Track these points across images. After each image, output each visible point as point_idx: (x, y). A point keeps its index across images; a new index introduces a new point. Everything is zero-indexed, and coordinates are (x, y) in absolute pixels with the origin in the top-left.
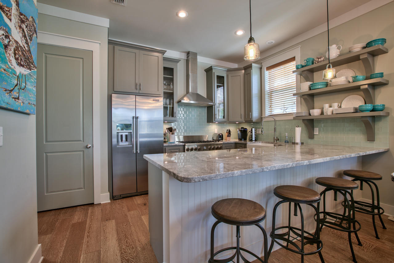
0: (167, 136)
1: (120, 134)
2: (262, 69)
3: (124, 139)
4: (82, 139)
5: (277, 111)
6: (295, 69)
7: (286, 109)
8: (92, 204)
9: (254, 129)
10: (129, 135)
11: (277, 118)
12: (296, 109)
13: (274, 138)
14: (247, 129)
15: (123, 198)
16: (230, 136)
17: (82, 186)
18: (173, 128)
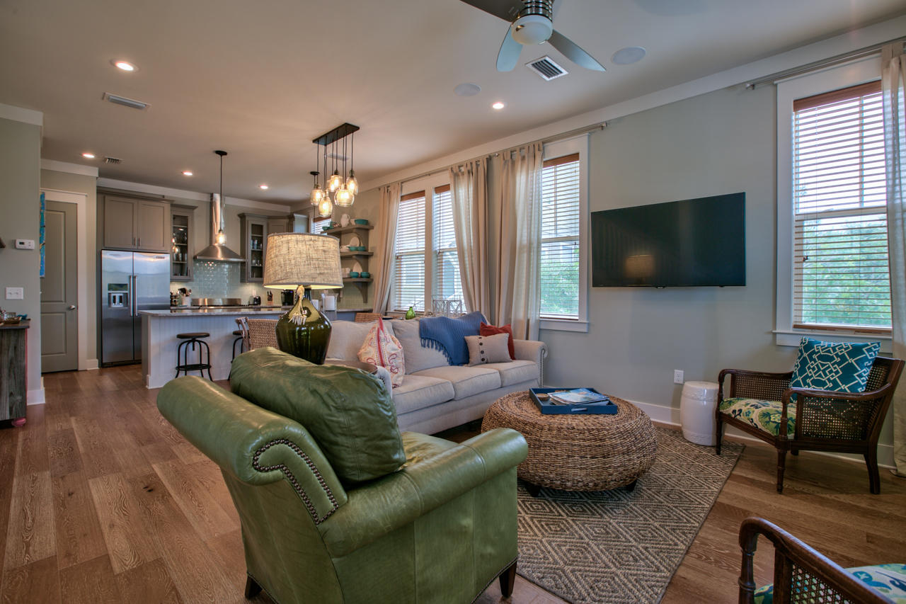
0: (178, 298)
1: (112, 295)
2: (309, 220)
3: (117, 300)
4: (63, 300)
8: (77, 370)
10: (124, 296)
14: (292, 291)
16: (272, 300)
17: (64, 351)
18: (188, 288)
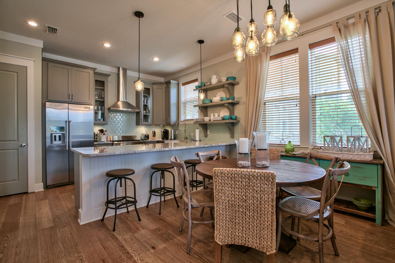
0: (98, 136)
1: (54, 135)
2: (179, 85)
3: (57, 138)
4: (16, 139)
5: (189, 117)
6: (195, 88)
7: (194, 116)
8: (27, 193)
9: (173, 131)
10: (62, 135)
11: (186, 123)
12: (198, 116)
13: (185, 137)
14: (168, 130)
15: (56, 187)
16: (155, 136)
17: (16, 179)
18: (104, 130)
